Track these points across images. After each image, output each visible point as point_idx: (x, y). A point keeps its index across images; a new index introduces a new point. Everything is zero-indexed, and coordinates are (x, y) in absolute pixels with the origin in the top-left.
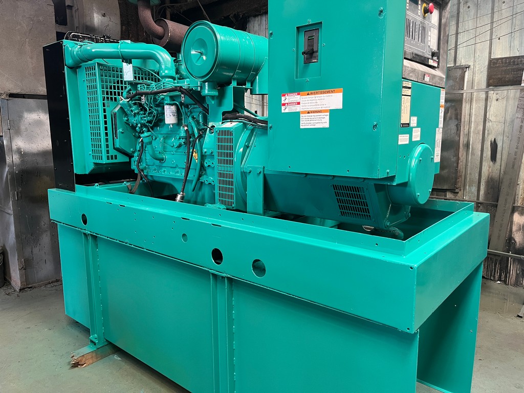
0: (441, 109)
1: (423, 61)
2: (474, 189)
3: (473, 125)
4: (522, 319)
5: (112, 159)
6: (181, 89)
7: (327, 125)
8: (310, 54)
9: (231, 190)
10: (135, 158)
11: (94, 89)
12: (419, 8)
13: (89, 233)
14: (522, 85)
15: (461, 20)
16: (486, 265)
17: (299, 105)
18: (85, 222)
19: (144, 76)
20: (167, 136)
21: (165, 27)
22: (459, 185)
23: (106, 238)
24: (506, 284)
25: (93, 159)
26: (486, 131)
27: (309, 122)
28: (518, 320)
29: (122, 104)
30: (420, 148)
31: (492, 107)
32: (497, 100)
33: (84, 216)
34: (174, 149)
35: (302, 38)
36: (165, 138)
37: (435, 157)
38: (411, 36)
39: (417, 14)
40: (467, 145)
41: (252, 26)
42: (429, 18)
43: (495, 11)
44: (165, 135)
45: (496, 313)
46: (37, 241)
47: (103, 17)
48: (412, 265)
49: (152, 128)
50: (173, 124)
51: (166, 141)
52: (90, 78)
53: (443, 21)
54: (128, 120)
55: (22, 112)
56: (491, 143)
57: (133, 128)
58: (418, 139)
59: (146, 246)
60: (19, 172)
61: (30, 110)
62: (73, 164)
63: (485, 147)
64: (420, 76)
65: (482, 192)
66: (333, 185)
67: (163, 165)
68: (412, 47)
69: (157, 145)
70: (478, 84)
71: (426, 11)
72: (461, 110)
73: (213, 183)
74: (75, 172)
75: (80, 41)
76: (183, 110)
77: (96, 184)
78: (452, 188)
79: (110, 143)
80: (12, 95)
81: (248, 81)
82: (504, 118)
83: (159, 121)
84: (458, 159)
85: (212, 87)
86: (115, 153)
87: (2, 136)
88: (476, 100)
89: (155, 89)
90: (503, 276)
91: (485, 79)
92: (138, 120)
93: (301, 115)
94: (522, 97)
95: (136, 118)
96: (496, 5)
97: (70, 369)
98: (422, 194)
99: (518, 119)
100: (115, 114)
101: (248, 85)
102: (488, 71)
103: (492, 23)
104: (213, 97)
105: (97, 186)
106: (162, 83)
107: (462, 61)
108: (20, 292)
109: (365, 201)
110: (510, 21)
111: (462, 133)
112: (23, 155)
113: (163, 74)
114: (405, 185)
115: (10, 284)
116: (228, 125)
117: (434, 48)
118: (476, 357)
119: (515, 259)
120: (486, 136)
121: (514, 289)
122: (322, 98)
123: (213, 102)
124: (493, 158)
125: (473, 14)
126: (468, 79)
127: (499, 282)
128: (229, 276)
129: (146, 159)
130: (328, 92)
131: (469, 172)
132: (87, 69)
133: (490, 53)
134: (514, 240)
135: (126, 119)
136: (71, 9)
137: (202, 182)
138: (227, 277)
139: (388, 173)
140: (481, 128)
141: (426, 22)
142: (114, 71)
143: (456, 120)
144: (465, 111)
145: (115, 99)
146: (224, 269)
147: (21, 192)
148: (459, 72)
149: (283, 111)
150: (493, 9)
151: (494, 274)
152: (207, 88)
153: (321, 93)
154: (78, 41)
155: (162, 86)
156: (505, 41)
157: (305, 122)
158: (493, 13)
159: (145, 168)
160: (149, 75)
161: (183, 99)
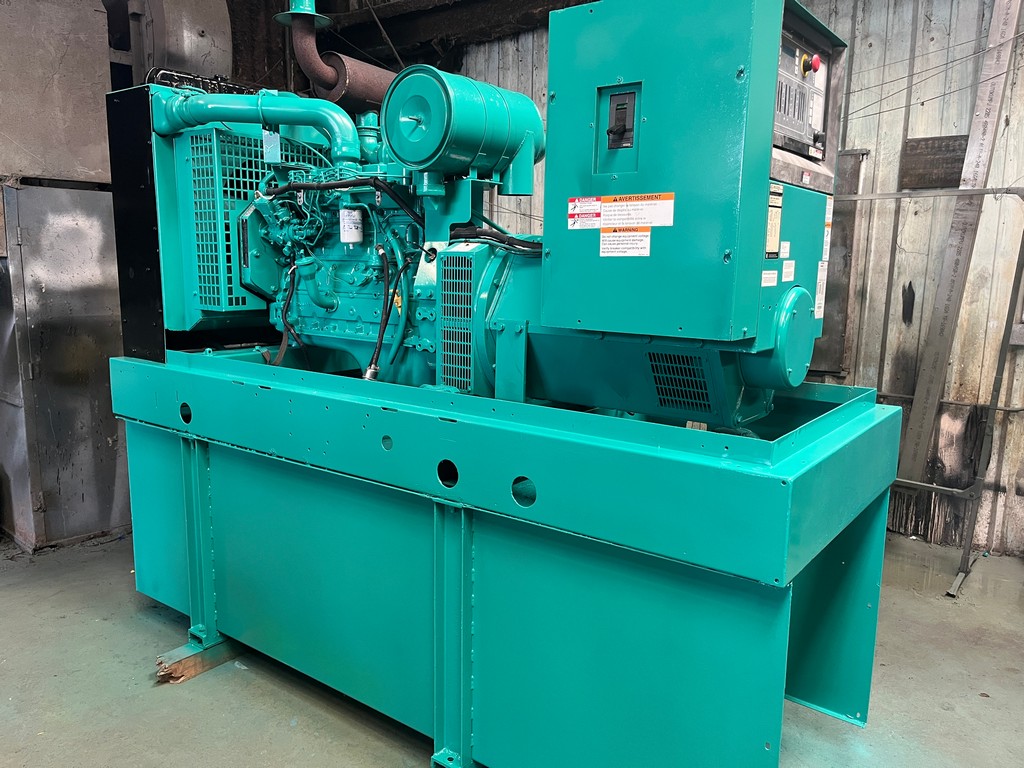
0: (826, 229)
1: (800, 150)
2: (873, 372)
3: (872, 258)
4: (954, 600)
5: (237, 304)
6: (377, 182)
7: (646, 253)
8: (620, 134)
9: (467, 362)
10: (279, 303)
11: (207, 175)
12: (797, 63)
13: (195, 437)
14: (961, 188)
15: (856, 67)
16: (892, 508)
17: (598, 219)
18: (187, 418)
19: (295, 154)
20: (340, 266)
21: (340, 68)
22: (848, 363)
23: (230, 446)
24: (927, 542)
25: (201, 303)
26: (896, 269)
27: (615, 246)
28: (949, 602)
29: (260, 205)
30: (794, 295)
31: (906, 226)
32: (916, 213)
33: (184, 406)
34: (354, 289)
35: (606, 106)
36: (335, 268)
37: (816, 310)
38: (782, 109)
39: (793, 72)
40: (862, 293)
41: (473, 62)
42: (811, 79)
43: (917, 54)
44: (338, 263)
45: (908, 590)
46: (67, 457)
47: (200, 38)
48: (783, 477)
49: (314, 250)
50: (354, 244)
51: (339, 273)
52: (200, 156)
53: (834, 82)
54: (267, 234)
55: (45, 214)
56: (904, 291)
57: (277, 248)
58: (791, 278)
59: (310, 458)
60: (38, 326)
61: (59, 210)
62: (162, 313)
63: (892, 297)
64: (796, 176)
65: (886, 377)
66: (650, 354)
67: (332, 317)
68: (785, 128)
69: (323, 280)
70: (883, 184)
71: (808, 67)
72: (853, 230)
73: (431, 350)
74: (166, 327)
75: (177, 87)
76: (374, 218)
77: (208, 349)
78: (834, 369)
79: (235, 275)
80: (26, 181)
81: (496, 172)
82: (927, 247)
83: (327, 235)
84: (846, 317)
85: (435, 181)
86: (243, 293)
87: (6, 258)
88: (879, 213)
89: (323, 179)
90: (921, 526)
91: (896, 176)
92: (287, 233)
93: (602, 234)
94: (961, 210)
95: (284, 231)
96: (919, 43)
97: (154, 686)
98: (796, 371)
99: (953, 249)
100: (245, 223)
101: (496, 179)
102: (901, 161)
103: (911, 76)
104: (436, 198)
105: (208, 353)
106: (337, 170)
107: (855, 142)
108: (34, 554)
109: (702, 380)
110: (943, 75)
111: (853, 270)
112: (44, 293)
113: (338, 153)
114: (768, 354)
115: (12, 539)
116: (462, 248)
117: (818, 128)
118: (877, 661)
119: (943, 496)
120: (895, 277)
121: (940, 550)
122: (640, 207)
123: (436, 207)
124: (907, 316)
125: (877, 58)
126: (865, 174)
127: (914, 537)
128: (468, 506)
129: (298, 305)
130: (649, 198)
131: (864, 341)
132: (195, 139)
133: (906, 130)
134: (942, 462)
135: (264, 231)
136: (139, 21)
137: (407, 348)
138: (466, 510)
139: (745, 333)
140: (886, 262)
141: (807, 85)
142: (244, 144)
143: (843, 248)
144: (860, 232)
145: (245, 194)
146: (460, 495)
147: (40, 365)
148: (850, 163)
149: (570, 227)
150: (913, 50)
151: (906, 523)
152: (426, 182)
153: (638, 199)
154: (172, 86)
155: (338, 175)
156: (932, 108)
157: (609, 246)
158: (912, 58)
159: (297, 322)
160: (304, 153)
161: (379, 199)
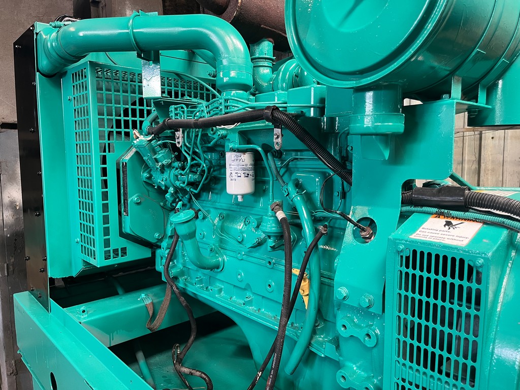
5: (116, 256)
10: (163, 253)
11: (84, 115)
19: (186, 90)
20: (228, 215)
25: (82, 252)
29: (138, 147)
33: (52, 375)
34: (244, 249)
36: (223, 218)
44: (225, 212)
49: (198, 196)
51: (226, 226)
52: (79, 95)
54: (150, 178)
57: (162, 192)
60: (12, 235)
69: (208, 231)
76: (270, 163)
79: (113, 224)
86: (123, 243)
89: (205, 114)
95: (166, 175)
100: (125, 166)
101: (482, 98)
104: (385, 138)
106: (223, 101)
112: (18, 210)
113: (226, 80)
129: (184, 255)
132: (75, 75)
135: (146, 175)
136: (98, 7)
147: (13, 264)
152: (369, 108)
155: (222, 107)
159: (182, 273)
160: (196, 88)
161: (278, 139)
